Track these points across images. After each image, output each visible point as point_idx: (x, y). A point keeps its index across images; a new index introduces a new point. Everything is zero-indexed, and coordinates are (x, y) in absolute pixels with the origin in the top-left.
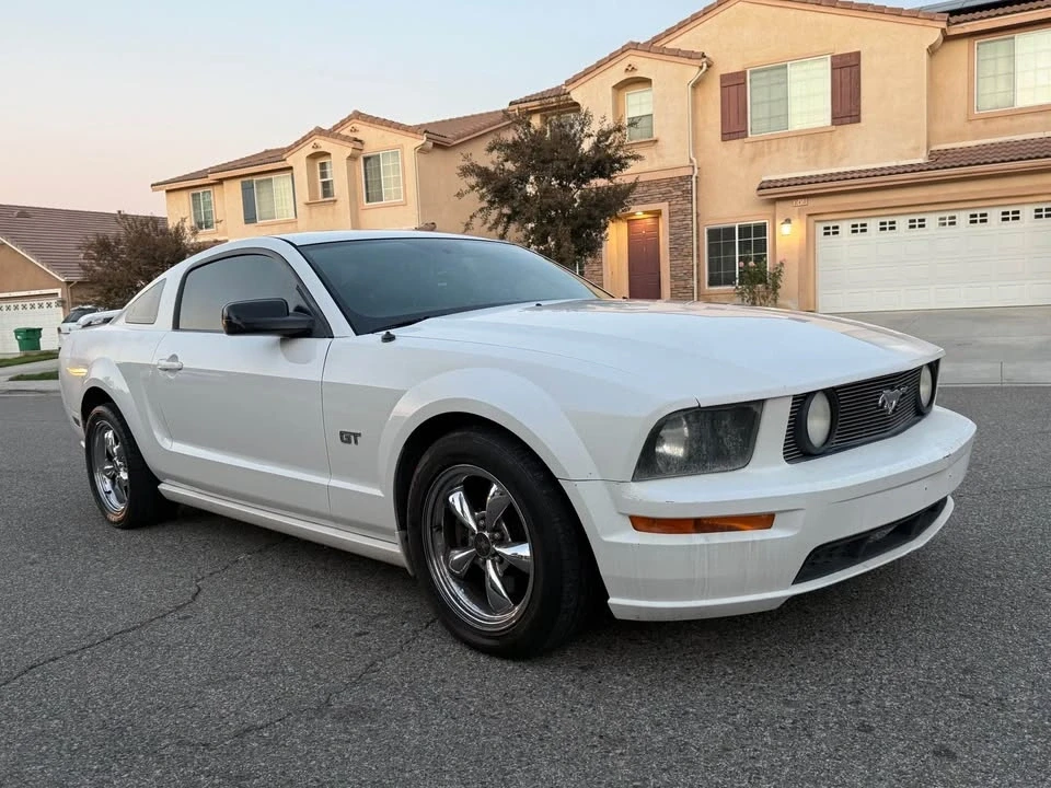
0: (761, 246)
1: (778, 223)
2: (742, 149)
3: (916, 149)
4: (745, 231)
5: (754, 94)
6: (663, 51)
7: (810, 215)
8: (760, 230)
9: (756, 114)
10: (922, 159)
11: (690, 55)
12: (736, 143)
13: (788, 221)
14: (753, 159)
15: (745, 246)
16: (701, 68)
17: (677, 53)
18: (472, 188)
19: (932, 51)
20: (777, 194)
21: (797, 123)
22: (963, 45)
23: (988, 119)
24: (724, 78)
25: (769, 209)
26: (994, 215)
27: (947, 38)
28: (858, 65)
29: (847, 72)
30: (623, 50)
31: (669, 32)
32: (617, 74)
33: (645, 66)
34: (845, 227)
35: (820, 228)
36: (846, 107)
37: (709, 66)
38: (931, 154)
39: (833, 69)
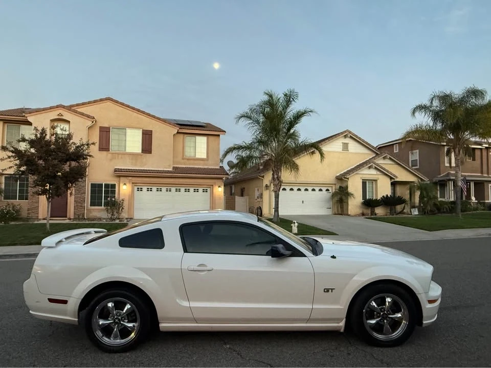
0: (114, 192)
1: (121, 185)
2: (107, 155)
3: (170, 166)
4: (107, 186)
5: (113, 136)
6: (76, 112)
7: (133, 183)
8: (113, 186)
9: (113, 143)
10: (171, 169)
11: (88, 116)
12: (105, 153)
13: (125, 184)
14: (111, 160)
15: (107, 192)
16: (93, 122)
17: (82, 114)
18: (9, 157)
19: (174, 135)
20: (120, 174)
21: (129, 150)
22: (182, 136)
23: (188, 159)
24: (101, 128)
25: (117, 179)
26: (192, 190)
27: (178, 133)
28: (152, 135)
29: (147, 136)
30: (58, 107)
31: (78, 105)
32: (54, 115)
33: (67, 115)
34: (145, 189)
35: (136, 188)
36: (147, 147)
37: (96, 122)
38: (174, 168)
39: (143, 134)
